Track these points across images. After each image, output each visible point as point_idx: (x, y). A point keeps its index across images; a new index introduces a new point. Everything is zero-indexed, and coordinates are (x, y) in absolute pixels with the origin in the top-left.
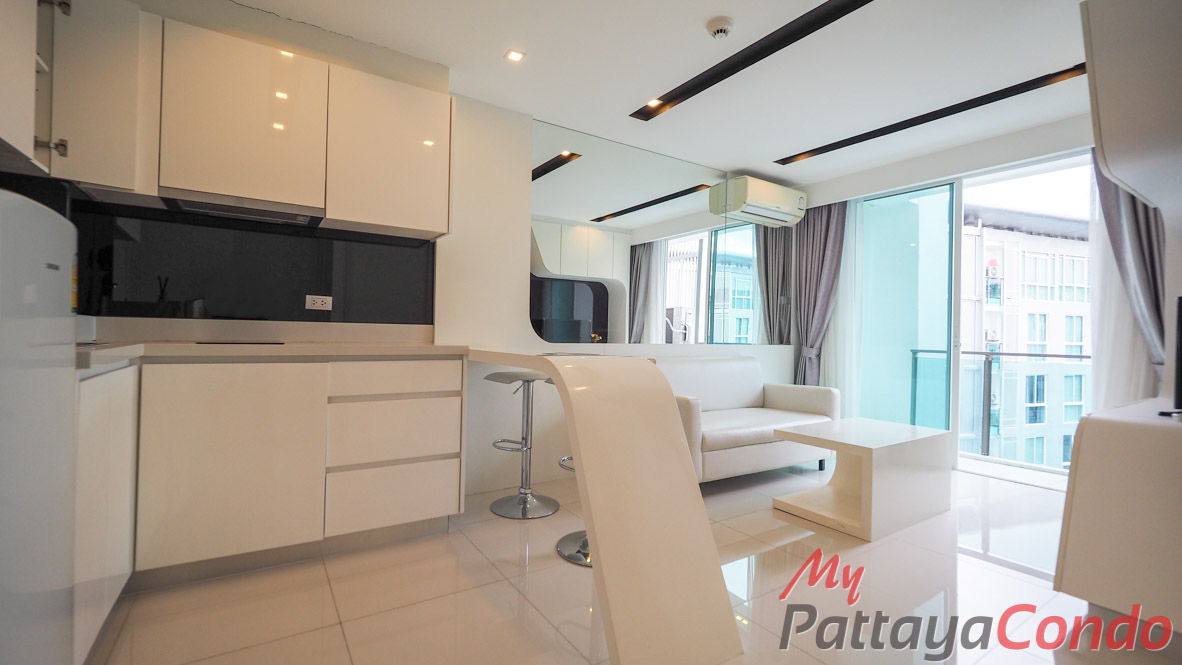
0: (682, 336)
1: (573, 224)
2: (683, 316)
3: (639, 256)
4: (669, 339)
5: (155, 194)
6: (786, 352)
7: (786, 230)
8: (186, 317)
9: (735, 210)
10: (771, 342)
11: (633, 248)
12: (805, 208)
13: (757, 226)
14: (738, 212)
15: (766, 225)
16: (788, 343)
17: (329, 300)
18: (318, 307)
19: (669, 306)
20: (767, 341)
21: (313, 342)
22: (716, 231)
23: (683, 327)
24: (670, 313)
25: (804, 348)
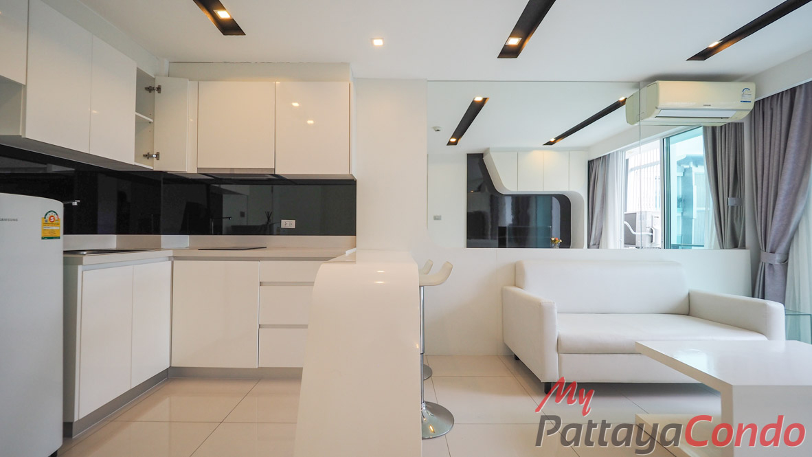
0: (648, 239)
1: (529, 150)
2: (649, 220)
3: (595, 169)
4: (630, 240)
5: (195, 172)
6: (739, 259)
7: (738, 127)
8: (215, 234)
9: (648, 116)
10: (722, 247)
11: (590, 163)
12: (753, 100)
13: (705, 128)
14: (652, 118)
15: (714, 125)
16: (743, 247)
17: (294, 222)
18: (288, 226)
19: (630, 210)
20: (718, 246)
21: (285, 247)
22: (668, 138)
23: (649, 230)
24: (631, 219)
25: (763, 254)
